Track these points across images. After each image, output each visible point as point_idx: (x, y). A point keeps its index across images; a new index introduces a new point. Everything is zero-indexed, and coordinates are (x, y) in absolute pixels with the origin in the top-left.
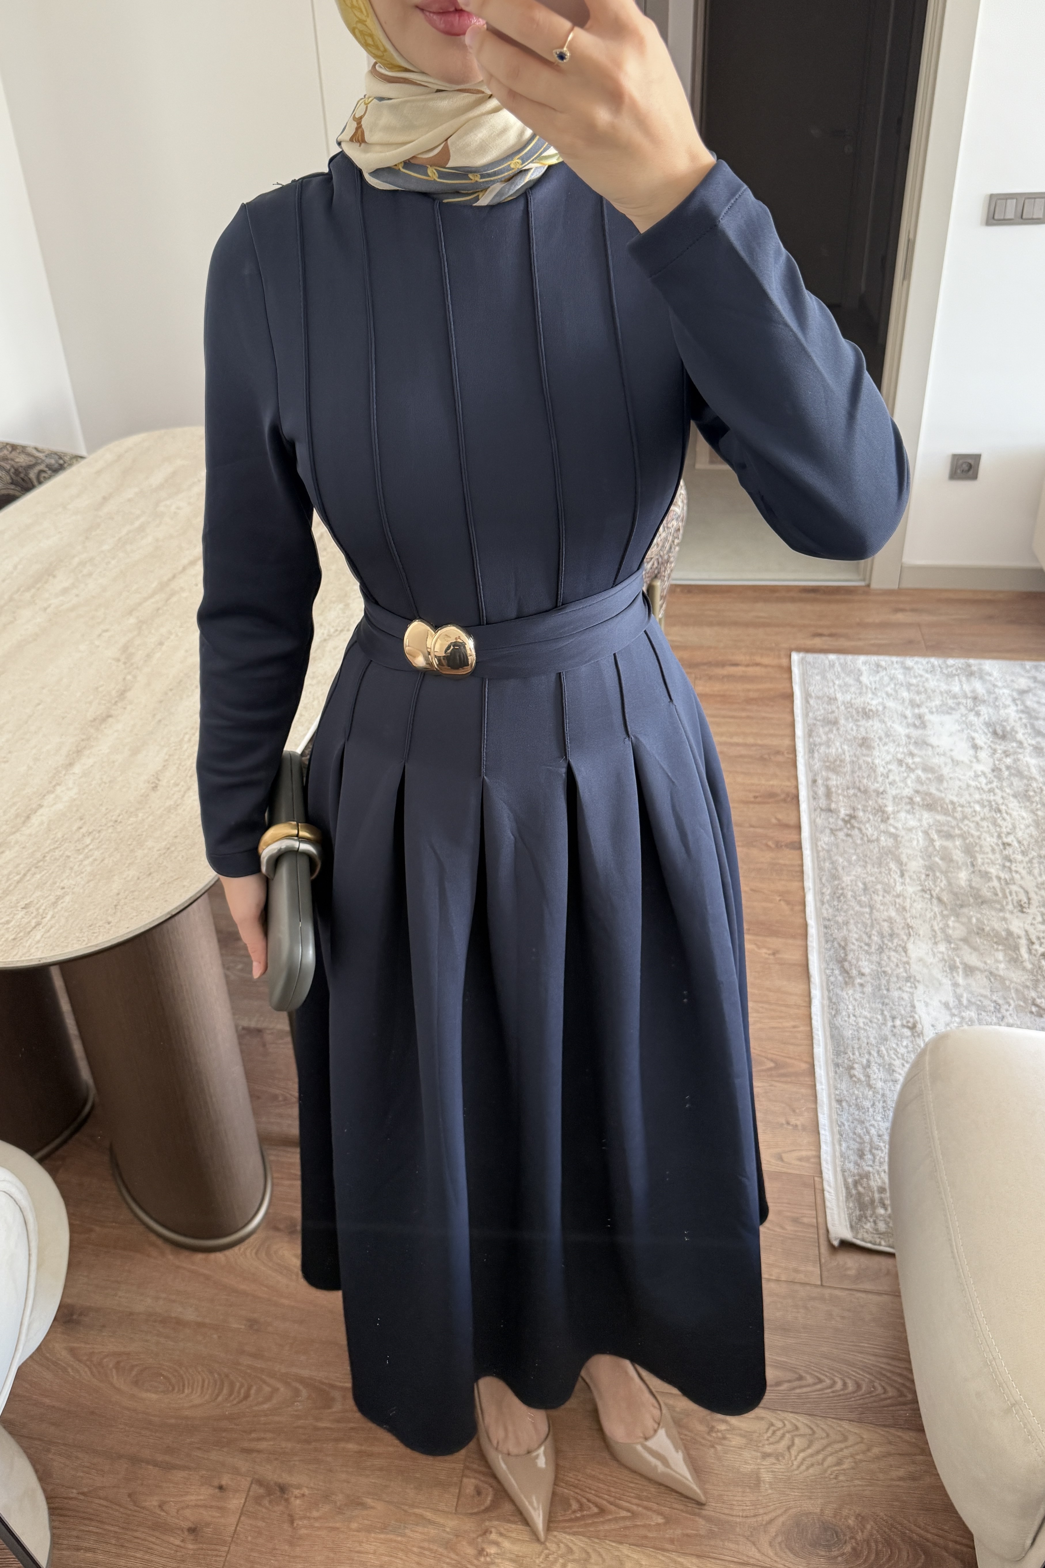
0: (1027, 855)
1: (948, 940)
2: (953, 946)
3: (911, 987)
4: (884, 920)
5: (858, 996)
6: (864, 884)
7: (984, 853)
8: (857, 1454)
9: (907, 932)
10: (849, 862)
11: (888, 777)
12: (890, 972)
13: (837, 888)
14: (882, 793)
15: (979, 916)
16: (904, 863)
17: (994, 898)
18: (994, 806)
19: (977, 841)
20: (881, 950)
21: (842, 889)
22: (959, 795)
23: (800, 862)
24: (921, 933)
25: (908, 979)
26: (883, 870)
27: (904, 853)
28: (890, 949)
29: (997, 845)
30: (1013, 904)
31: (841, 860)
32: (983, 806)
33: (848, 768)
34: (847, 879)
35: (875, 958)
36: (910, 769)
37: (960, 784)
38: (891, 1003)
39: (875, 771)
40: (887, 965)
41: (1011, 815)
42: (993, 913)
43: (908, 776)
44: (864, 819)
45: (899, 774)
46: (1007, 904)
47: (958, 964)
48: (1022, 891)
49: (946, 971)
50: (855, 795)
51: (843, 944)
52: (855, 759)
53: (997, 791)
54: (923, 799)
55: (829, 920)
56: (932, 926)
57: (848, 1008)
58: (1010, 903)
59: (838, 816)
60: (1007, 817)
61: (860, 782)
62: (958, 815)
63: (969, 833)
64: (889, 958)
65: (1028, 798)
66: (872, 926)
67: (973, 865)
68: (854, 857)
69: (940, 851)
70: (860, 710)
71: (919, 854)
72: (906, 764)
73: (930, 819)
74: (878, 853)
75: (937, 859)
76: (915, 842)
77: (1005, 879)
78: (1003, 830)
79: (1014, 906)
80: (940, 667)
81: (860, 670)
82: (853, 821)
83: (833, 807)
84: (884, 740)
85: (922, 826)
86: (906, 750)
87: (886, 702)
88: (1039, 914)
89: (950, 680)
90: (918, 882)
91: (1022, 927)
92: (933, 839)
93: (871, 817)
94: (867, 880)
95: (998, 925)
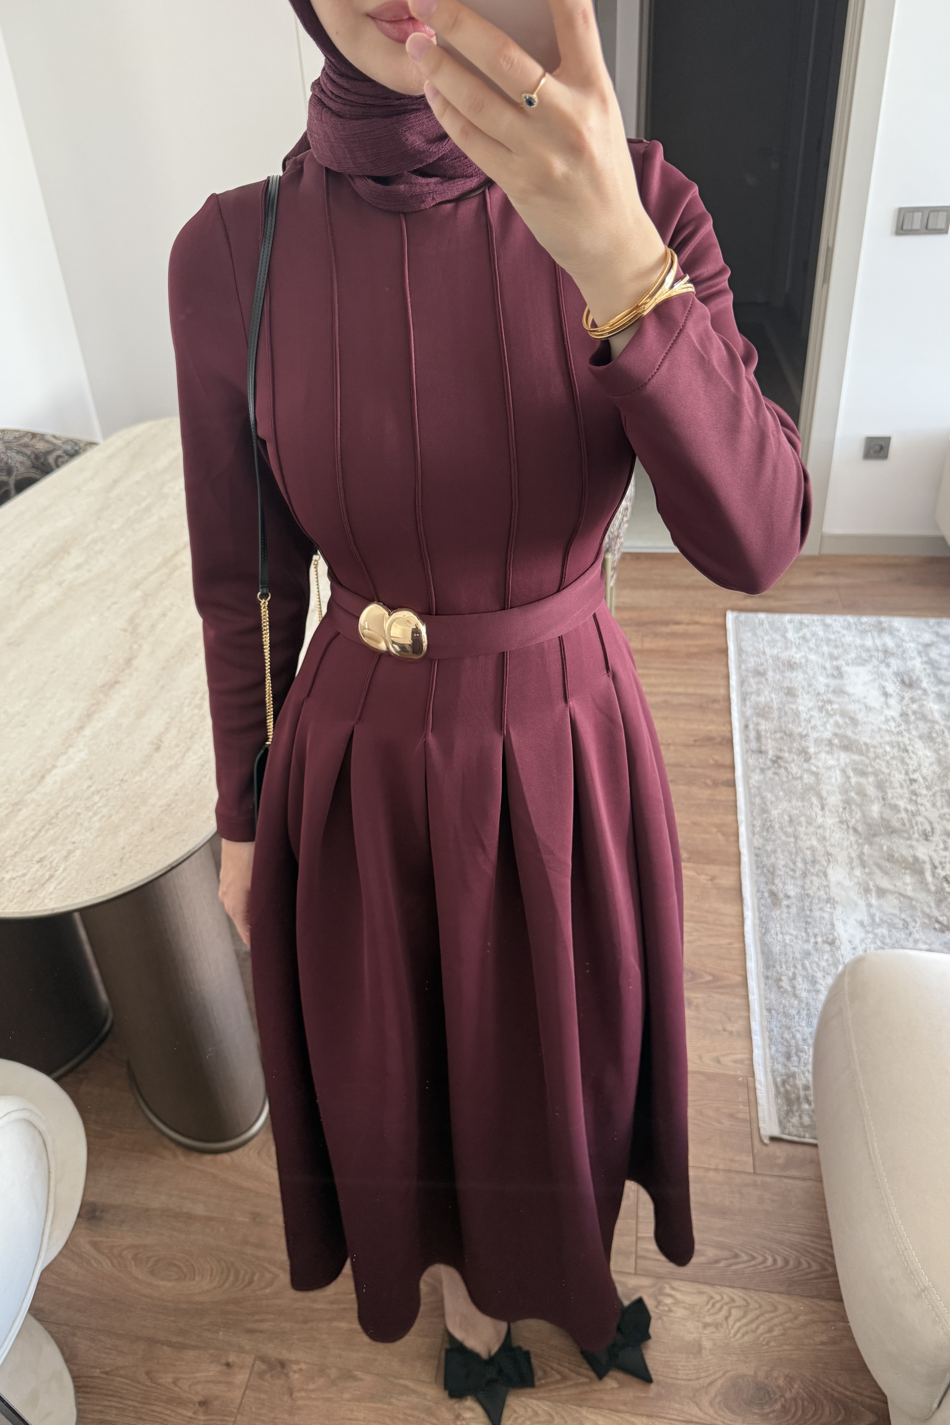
0: (931, 790)
1: (863, 864)
2: (867, 870)
3: (831, 908)
4: (807, 849)
5: (785, 916)
6: (790, 817)
7: (893, 788)
8: (786, 1322)
9: (827, 858)
10: (777, 797)
11: (810, 721)
12: (812, 895)
13: (766, 821)
14: (805, 736)
15: (889, 844)
16: (824, 797)
17: (903, 827)
18: (902, 746)
19: (887, 778)
20: (804, 875)
21: (771, 821)
22: (872, 737)
23: (733, 798)
24: (839, 859)
25: (828, 900)
26: (806, 803)
27: (825, 789)
28: (812, 873)
29: (905, 781)
30: (918, 833)
31: (769, 796)
32: (893, 747)
33: (775, 714)
34: (775, 813)
35: (799, 882)
36: (829, 715)
37: (873, 727)
38: (813, 922)
39: (798, 717)
40: (810, 888)
41: (916, 755)
42: (901, 841)
43: (827, 721)
44: (790, 759)
45: (819, 719)
46: (914, 833)
47: (871, 887)
48: (926, 822)
49: (861, 893)
50: (782, 738)
51: (771, 870)
52: (781, 707)
53: (905, 733)
54: (841, 741)
55: (759, 849)
56: (849, 853)
57: (776, 927)
58: (916, 832)
59: (767, 757)
60: (914, 756)
61: (786, 726)
62: (871, 755)
63: (880, 770)
64: (811, 882)
65: (931, 739)
66: (797, 854)
67: (884, 799)
68: (781, 793)
69: (855, 786)
70: (786, 663)
71: (837, 789)
72: (826, 711)
73: (846, 759)
74: (802, 789)
75: (853, 794)
76: (834, 779)
77: (912, 811)
78: (910, 767)
79: (919, 835)
80: (855, 624)
81: (785, 627)
82: (780, 761)
83: (763, 749)
84: (806, 689)
85: (839, 765)
86: (825, 698)
87: (808, 655)
88: (941, 842)
89: (863, 635)
90: (836, 814)
91: (927, 853)
92: (849, 777)
93: (796, 758)
94: (792, 813)
95: (906, 852)
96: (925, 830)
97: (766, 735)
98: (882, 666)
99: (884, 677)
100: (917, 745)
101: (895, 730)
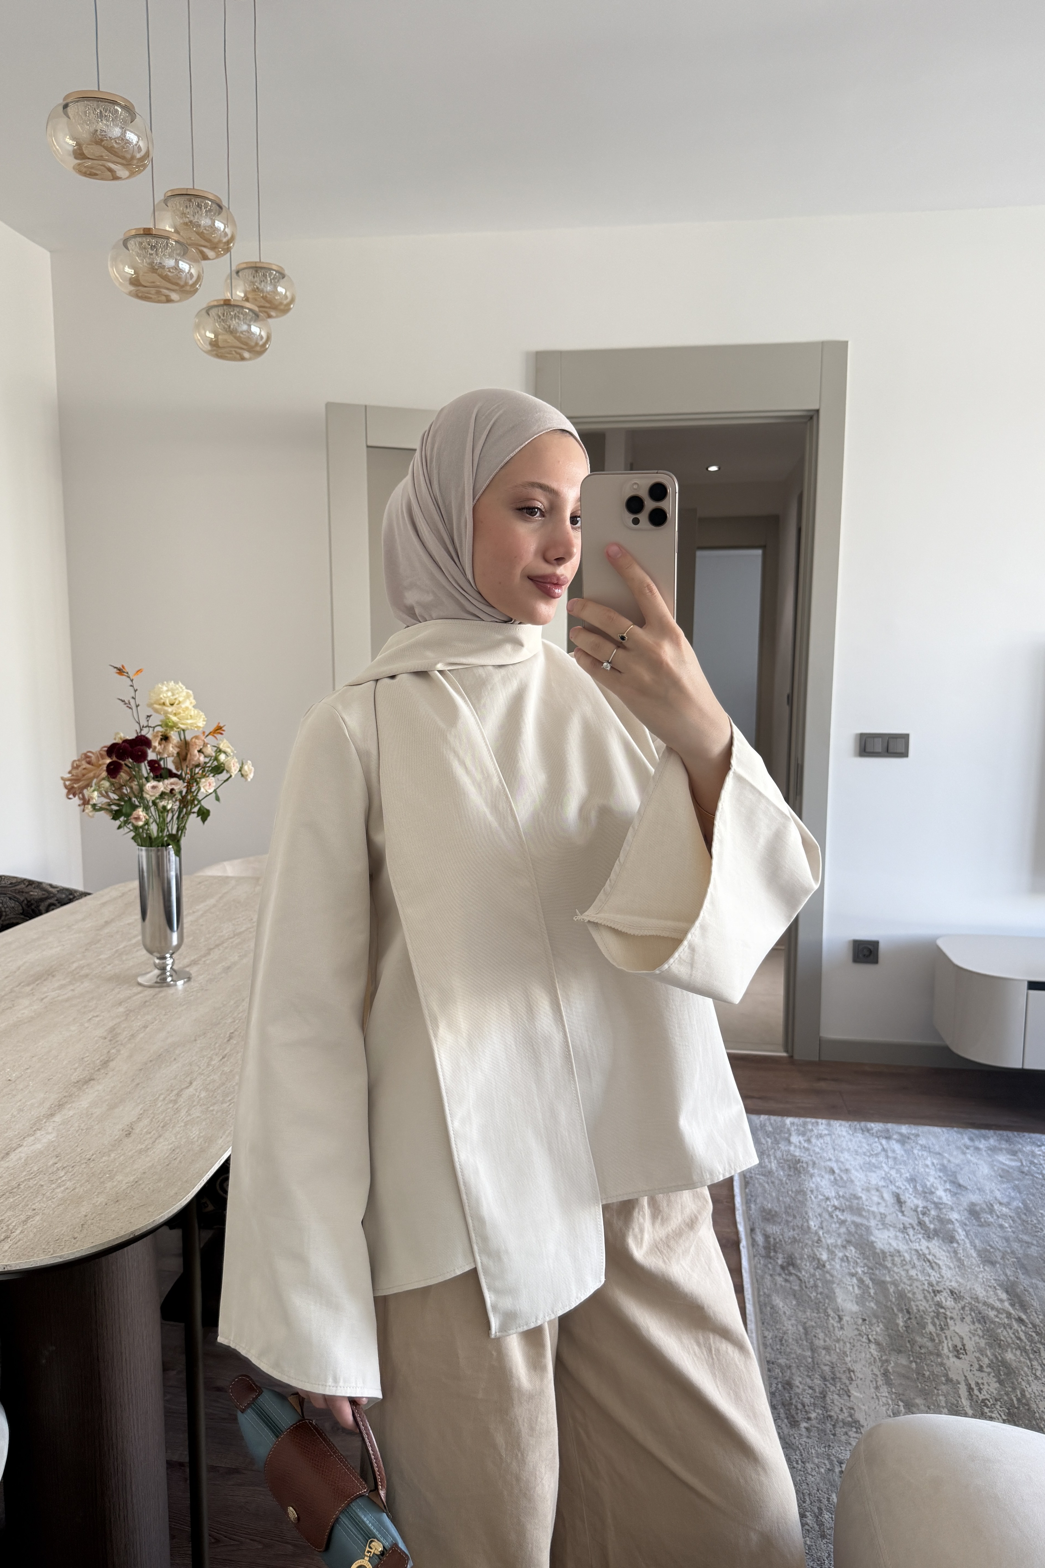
0: (959, 1302)
1: (889, 1383)
4: (826, 1364)
6: (805, 1329)
7: (917, 1300)
9: (848, 1376)
11: (821, 1226)
12: (835, 1417)
13: (779, 1332)
14: (817, 1242)
20: (825, 1393)
21: (784, 1332)
24: (863, 1377)
26: (821, 1314)
28: (833, 1392)
29: (929, 1292)
31: (781, 1305)
34: (788, 1324)
35: (820, 1402)
40: (832, 1409)
44: (802, 1266)
46: (944, 1349)
48: (957, 1337)
51: (787, 1387)
56: (873, 1371)
58: (947, 1348)
59: (777, 1263)
62: (889, 1263)
63: (901, 1280)
64: (833, 1402)
66: (814, 1370)
67: (908, 1312)
68: (794, 1302)
69: (875, 1297)
70: (792, 1165)
71: (854, 1300)
72: (837, 1216)
73: (864, 1267)
74: (816, 1298)
75: (872, 1305)
76: (851, 1288)
77: (940, 1325)
78: (932, 1278)
79: (949, 1351)
80: (862, 1129)
81: (789, 1130)
82: (791, 1268)
83: (772, 1254)
84: (815, 1193)
85: (857, 1273)
86: (836, 1203)
87: (815, 1159)
88: (975, 1360)
89: (871, 1140)
90: (855, 1327)
91: (961, 1373)
92: (868, 1287)
93: (808, 1264)
94: (807, 1325)
95: (937, 1370)
96: (956, 1346)
97: (775, 1239)
98: (893, 1172)
99: (897, 1184)
100: (938, 1255)
101: (913, 1239)
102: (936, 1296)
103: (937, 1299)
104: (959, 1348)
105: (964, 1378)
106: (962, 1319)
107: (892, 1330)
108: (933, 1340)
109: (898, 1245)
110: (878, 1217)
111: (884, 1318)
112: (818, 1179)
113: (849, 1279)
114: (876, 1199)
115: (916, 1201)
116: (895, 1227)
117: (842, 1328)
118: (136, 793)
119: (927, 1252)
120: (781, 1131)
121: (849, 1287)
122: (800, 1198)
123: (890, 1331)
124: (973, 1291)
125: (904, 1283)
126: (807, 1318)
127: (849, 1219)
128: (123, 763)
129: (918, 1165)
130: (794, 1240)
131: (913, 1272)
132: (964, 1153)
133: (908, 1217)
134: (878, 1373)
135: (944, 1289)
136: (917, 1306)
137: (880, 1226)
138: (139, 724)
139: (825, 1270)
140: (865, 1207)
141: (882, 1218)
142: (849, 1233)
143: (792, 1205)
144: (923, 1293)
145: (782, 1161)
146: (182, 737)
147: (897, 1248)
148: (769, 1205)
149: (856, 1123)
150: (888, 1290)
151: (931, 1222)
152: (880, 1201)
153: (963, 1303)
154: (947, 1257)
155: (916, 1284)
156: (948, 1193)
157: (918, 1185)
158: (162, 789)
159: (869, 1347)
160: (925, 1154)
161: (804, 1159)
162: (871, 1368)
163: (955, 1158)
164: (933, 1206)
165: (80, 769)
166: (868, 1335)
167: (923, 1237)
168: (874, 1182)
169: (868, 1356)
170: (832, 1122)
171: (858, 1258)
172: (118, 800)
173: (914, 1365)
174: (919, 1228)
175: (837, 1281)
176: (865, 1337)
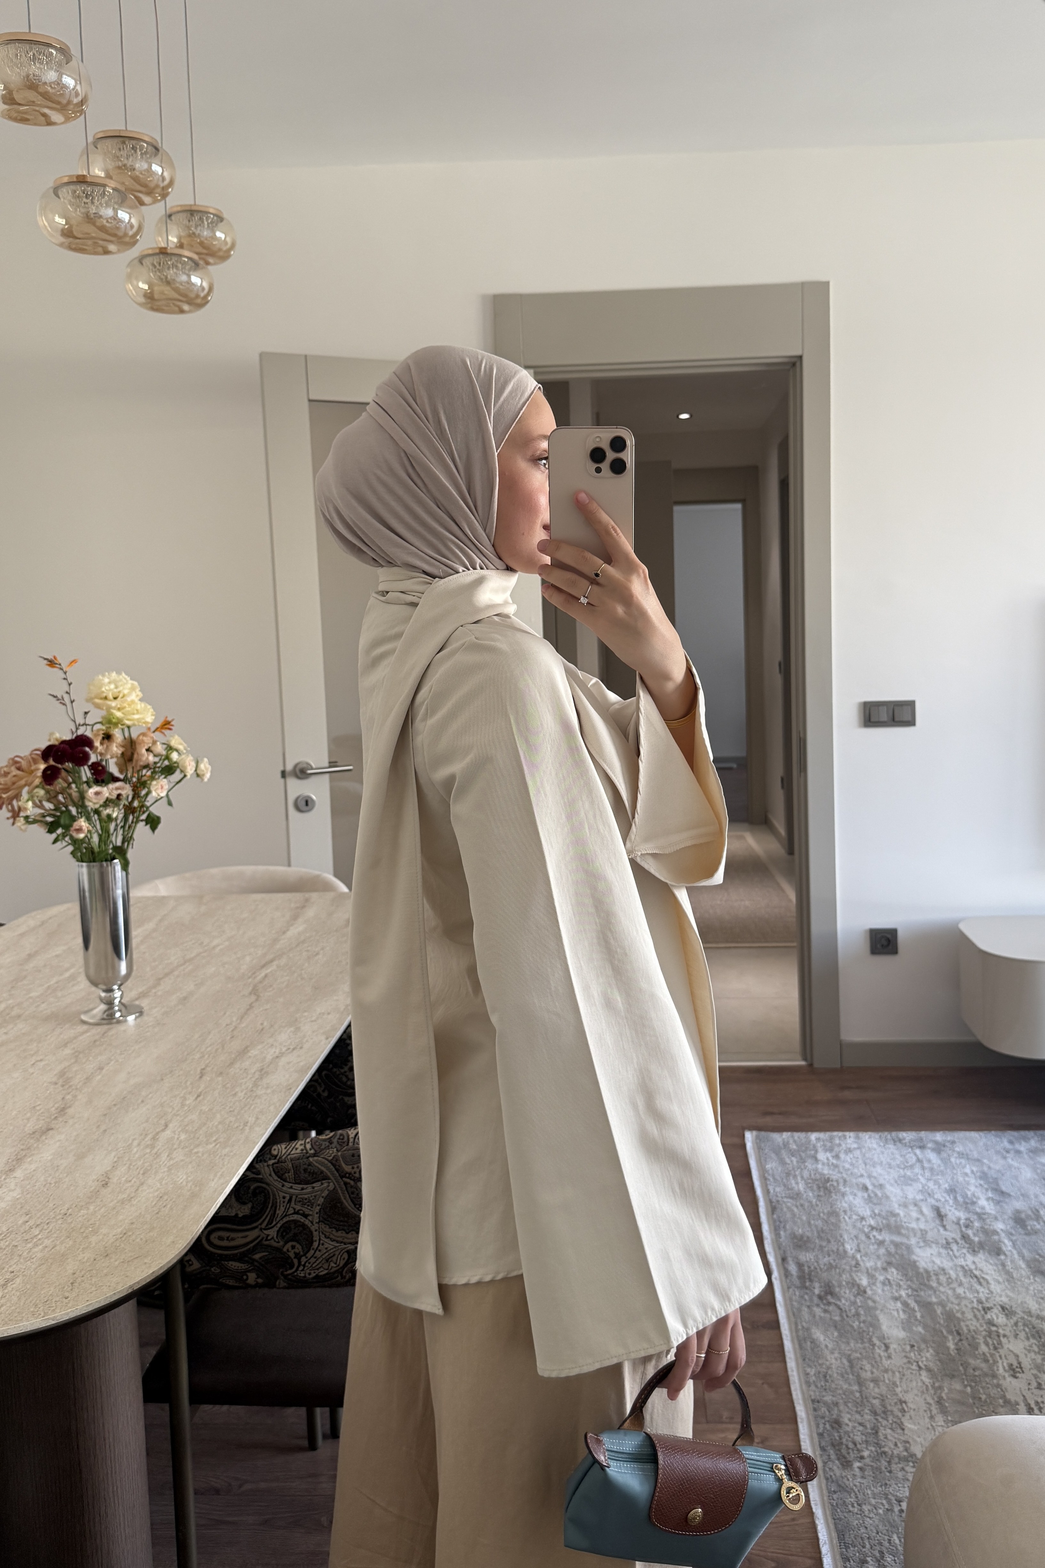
0: (1011, 1318)
2: (950, 1418)
11: (858, 1250)
18: (968, 1271)
23: (779, 1341)
25: (909, 1458)
29: (978, 1310)
31: (822, 1338)
34: (830, 1358)
39: (844, 1245)
40: (885, 1445)
43: (879, 1248)
44: (840, 1294)
46: (999, 1369)
48: (1011, 1354)
51: (836, 1426)
55: (817, 1401)
56: (926, 1400)
58: (1002, 1369)
59: (813, 1293)
62: (934, 1283)
63: (948, 1300)
64: (886, 1438)
66: (863, 1404)
67: (959, 1334)
68: (836, 1334)
69: (922, 1321)
70: (821, 1185)
71: (900, 1325)
72: (874, 1236)
73: (907, 1289)
74: (859, 1327)
75: (920, 1329)
76: (895, 1313)
77: (993, 1344)
78: (981, 1295)
79: (1005, 1371)
80: (893, 1140)
81: (814, 1146)
82: (829, 1297)
83: (808, 1284)
84: (849, 1213)
85: (900, 1296)
86: (872, 1223)
87: (845, 1176)
88: (1033, 1378)
89: (904, 1152)
90: (904, 1354)
91: (1019, 1393)
92: (914, 1310)
93: (847, 1292)
94: (852, 1357)
95: (993, 1392)
96: (1012, 1365)
97: (809, 1267)
98: (931, 1184)
99: (936, 1197)
100: (985, 1269)
101: (957, 1254)
102: (986, 1313)
103: (988, 1316)
104: (1014, 1367)
105: (1022, 1398)
106: (1016, 1336)
107: (943, 1354)
108: (986, 1361)
109: (942, 1262)
110: (919, 1234)
111: (934, 1342)
112: (851, 1198)
113: (893, 1304)
114: (914, 1215)
115: (957, 1214)
116: (937, 1243)
117: (889, 1357)
118: (76, 800)
119: (973, 1267)
120: (807, 1148)
121: (892, 1312)
122: (833, 1220)
123: (941, 1355)
124: (1026, 1305)
125: (952, 1303)
126: (851, 1350)
127: (887, 1239)
128: (60, 766)
129: (956, 1174)
130: (831, 1267)
131: (960, 1291)
132: (1005, 1158)
133: (950, 1231)
134: (931, 1402)
135: (995, 1305)
136: (967, 1326)
137: (922, 1244)
138: (75, 722)
139: (867, 1296)
140: (903, 1224)
141: (922, 1234)
142: (889, 1254)
143: (825, 1228)
144: (974, 1312)
145: (810, 1181)
146: (127, 735)
147: (941, 1265)
148: (800, 1230)
149: (886, 1133)
150: (935, 1311)
151: (975, 1235)
152: (920, 1216)
153: (1015, 1319)
154: (995, 1271)
155: (964, 1302)
156: (991, 1202)
157: (958, 1195)
158: (107, 795)
159: (920, 1375)
160: (963, 1161)
161: (834, 1178)
162: (923, 1396)
163: (996, 1164)
164: (975, 1217)
165: (10, 776)
166: (917, 1362)
167: (968, 1252)
168: (910, 1196)
169: (920, 1384)
170: (861, 1134)
171: (901, 1280)
172: (54, 810)
173: (969, 1389)
174: (963, 1242)
175: (880, 1307)
176: (915, 1364)
